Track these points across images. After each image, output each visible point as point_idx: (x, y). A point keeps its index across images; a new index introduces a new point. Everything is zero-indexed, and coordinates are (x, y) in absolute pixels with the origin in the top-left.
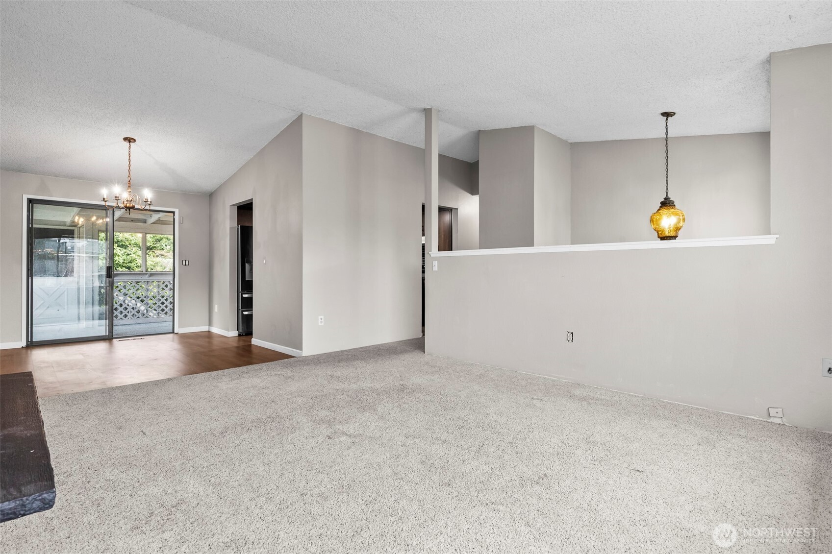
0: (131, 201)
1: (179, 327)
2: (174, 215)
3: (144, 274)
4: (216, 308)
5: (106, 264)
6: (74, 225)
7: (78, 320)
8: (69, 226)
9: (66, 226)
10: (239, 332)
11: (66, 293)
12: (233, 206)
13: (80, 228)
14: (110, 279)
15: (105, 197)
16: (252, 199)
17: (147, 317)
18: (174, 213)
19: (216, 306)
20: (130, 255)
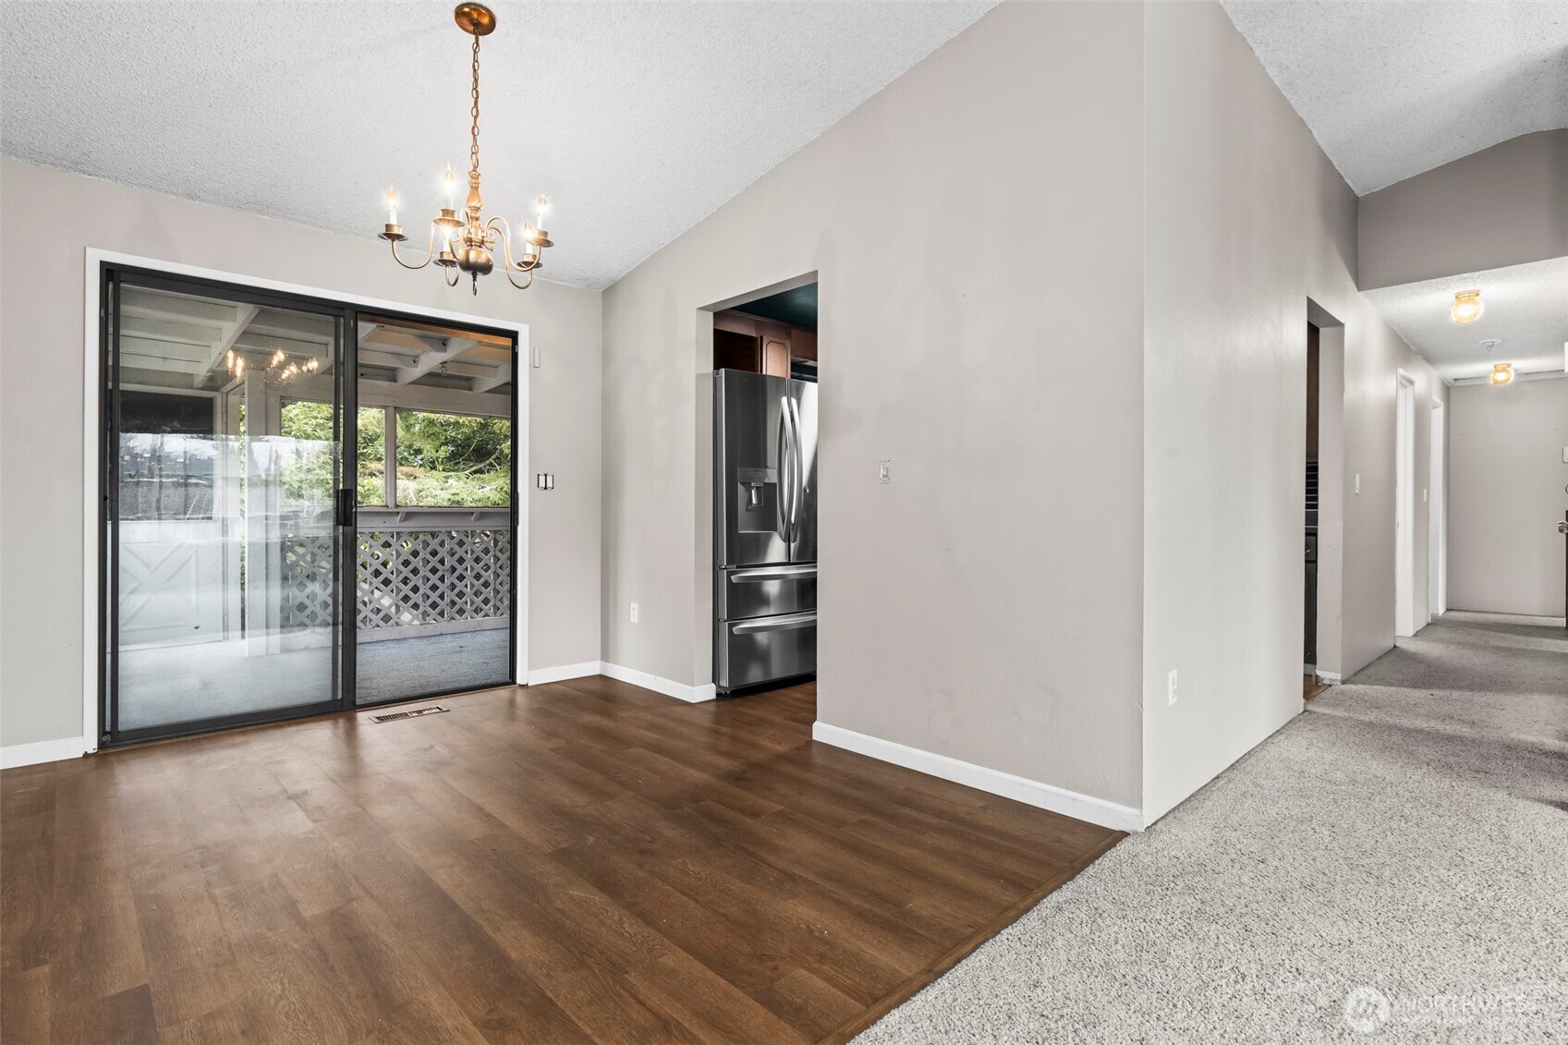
0: (483, 242)
1: (531, 666)
2: (515, 342)
3: (390, 513)
4: (631, 612)
5: (336, 481)
6: (219, 379)
7: (224, 630)
8: (201, 389)
9: (192, 388)
10: (719, 686)
11: (193, 561)
12: (702, 312)
13: (228, 393)
14: (348, 529)
15: (393, 221)
16: (815, 273)
17: (397, 624)
18: (513, 336)
19: (634, 606)
20: (314, 472)
